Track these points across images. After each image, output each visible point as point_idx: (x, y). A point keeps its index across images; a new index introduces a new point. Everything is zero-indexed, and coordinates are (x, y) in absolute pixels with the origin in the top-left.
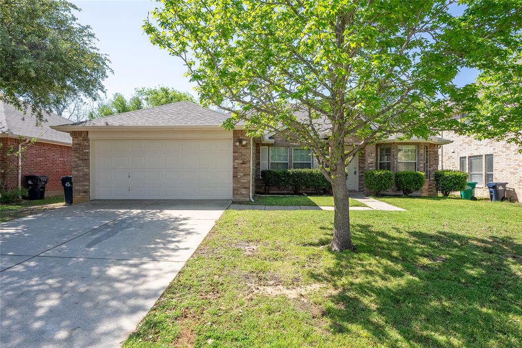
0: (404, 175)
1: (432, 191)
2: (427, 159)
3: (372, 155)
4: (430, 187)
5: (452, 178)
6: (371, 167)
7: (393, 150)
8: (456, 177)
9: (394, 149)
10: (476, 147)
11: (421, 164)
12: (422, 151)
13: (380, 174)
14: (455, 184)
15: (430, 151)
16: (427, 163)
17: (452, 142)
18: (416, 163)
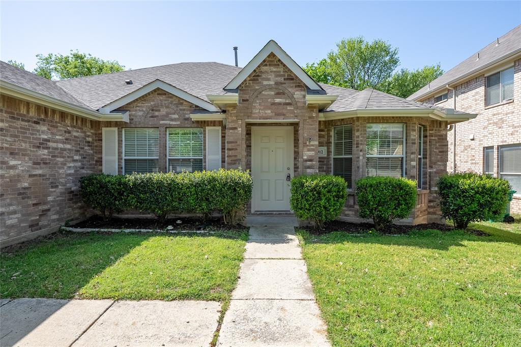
0: (371, 186)
1: (434, 213)
2: (425, 150)
3: (312, 143)
4: (432, 204)
5: (477, 193)
6: (309, 167)
7: (357, 134)
8: (485, 191)
9: (358, 130)
10: (511, 130)
11: (413, 160)
12: (414, 135)
13: (317, 185)
14: (481, 205)
15: (431, 135)
16: (425, 158)
17: (475, 116)
18: (402, 158)
